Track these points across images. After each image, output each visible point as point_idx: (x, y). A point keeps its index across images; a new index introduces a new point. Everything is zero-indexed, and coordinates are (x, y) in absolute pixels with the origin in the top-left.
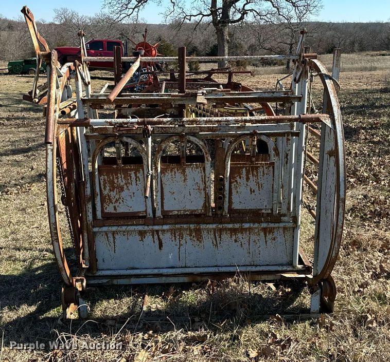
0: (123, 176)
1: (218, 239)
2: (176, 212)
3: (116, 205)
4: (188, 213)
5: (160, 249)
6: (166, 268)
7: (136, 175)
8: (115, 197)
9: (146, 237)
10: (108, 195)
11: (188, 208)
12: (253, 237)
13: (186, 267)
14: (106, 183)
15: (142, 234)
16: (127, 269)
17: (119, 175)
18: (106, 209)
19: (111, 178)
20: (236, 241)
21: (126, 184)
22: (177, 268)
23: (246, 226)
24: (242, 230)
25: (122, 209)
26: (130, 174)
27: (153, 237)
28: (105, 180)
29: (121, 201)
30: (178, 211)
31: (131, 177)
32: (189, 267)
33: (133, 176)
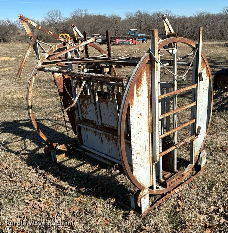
2: (106, 126)
4: (111, 127)
5: (102, 143)
6: (105, 154)
8: (85, 110)
9: (97, 135)
10: (83, 109)
11: (111, 125)
13: (112, 157)
16: (91, 148)
17: (85, 100)
21: (88, 105)
22: (109, 156)
27: (99, 136)
29: (87, 113)
30: (107, 125)
32: (113, 158)
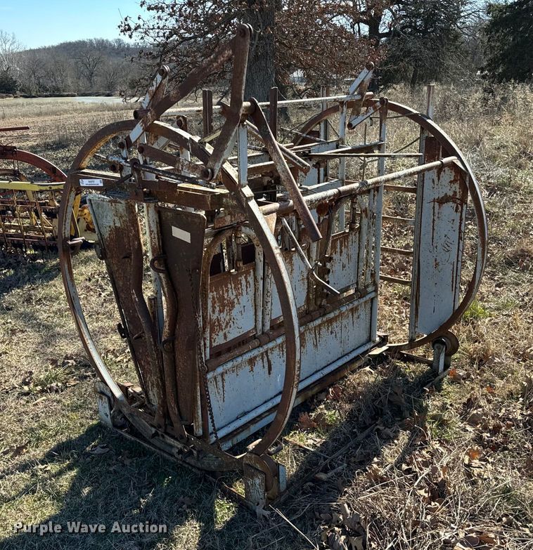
0: (233, 285)
1: (318, 336)
3: (226, 330)
5: (269, 373)
6: (275, 396)
7: (246, 280)
8: (225, 319)
9: (256, 363)
10: (218, 320)
12: (344, 322)
14: (215, 302)
15: (252, 362)
16: (238, 418)
17: (229, 286)
18: (214, 341)
19: (221, 292)
20: (332, 333)
21: (236, 296)
23: (332, 315)
24: (330, 321)
25: (233, 334)
26: (241, 280)
27: (263, 361)
28: (213, 298)
29: (231, 323)
31: (241, 284)
33: (244, 282)
